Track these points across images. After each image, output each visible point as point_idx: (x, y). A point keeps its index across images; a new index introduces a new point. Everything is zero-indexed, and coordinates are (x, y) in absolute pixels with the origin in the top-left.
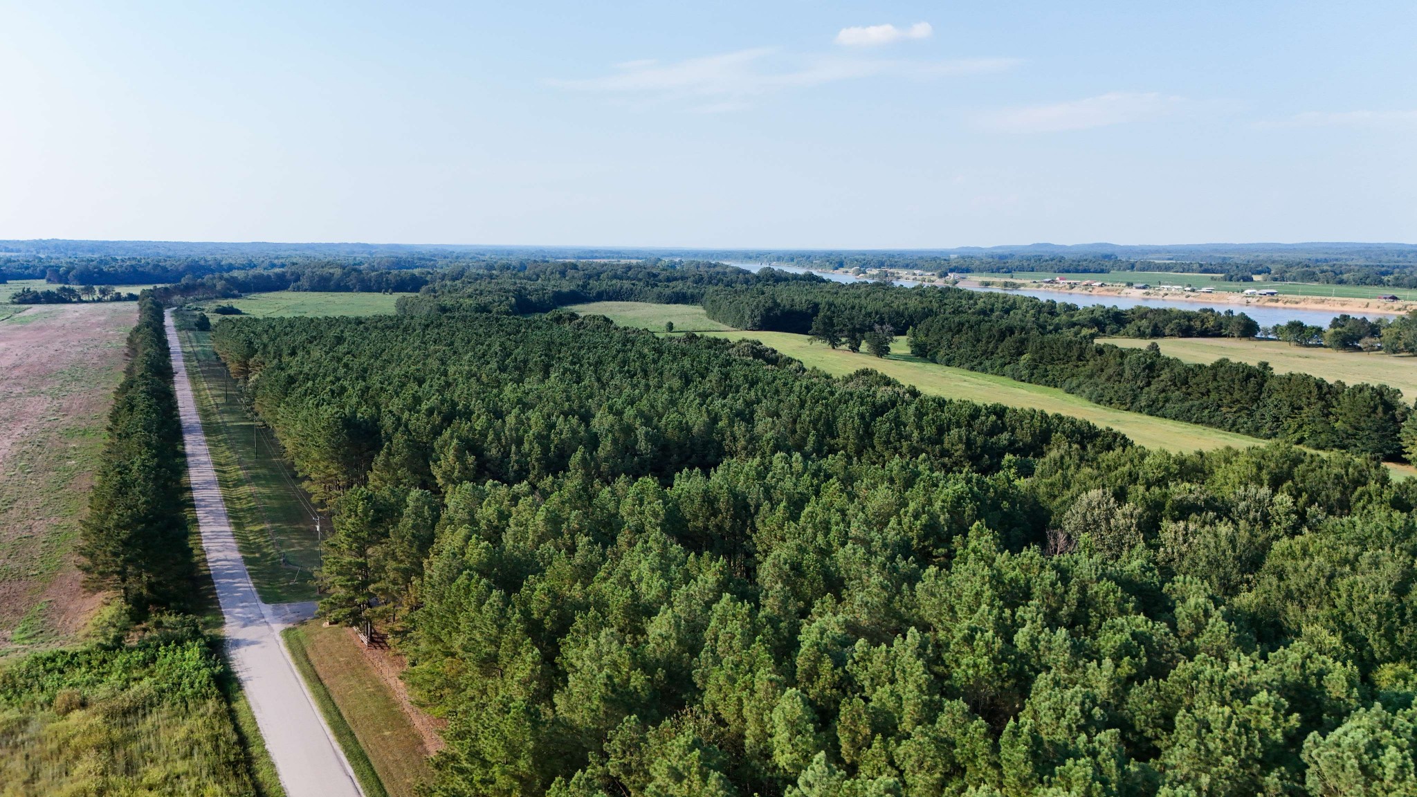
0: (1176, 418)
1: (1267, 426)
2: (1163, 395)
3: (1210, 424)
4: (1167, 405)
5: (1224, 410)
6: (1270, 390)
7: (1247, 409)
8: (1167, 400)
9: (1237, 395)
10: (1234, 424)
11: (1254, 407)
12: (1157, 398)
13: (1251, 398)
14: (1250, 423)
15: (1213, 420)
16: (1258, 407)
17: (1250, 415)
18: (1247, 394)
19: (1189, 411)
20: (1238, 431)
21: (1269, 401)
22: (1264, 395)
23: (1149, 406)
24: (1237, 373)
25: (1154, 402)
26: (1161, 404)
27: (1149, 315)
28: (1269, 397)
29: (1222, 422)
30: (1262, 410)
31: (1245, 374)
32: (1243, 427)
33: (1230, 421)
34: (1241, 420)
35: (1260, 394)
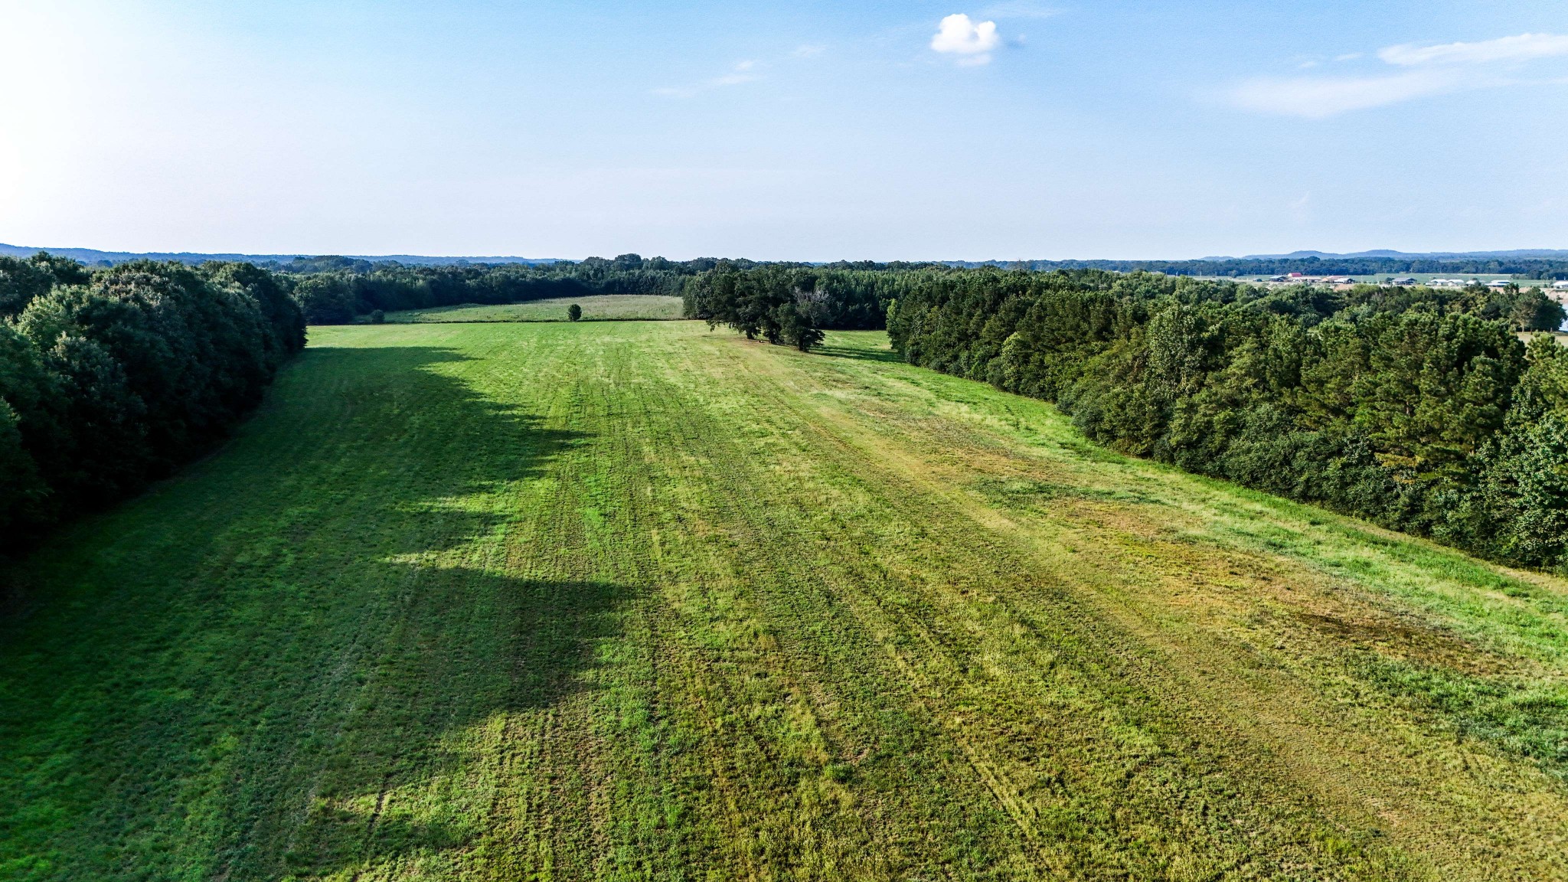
0: (1252, 481)
1: (1522, 520)
2: (1228, 412)
3: (1344, 505)
4: (1234, 443)
5: (1388, 461)
6: (1536, 392)
7: (1460, 457)
8: (1235, 428)
9: (1425, 412)
10: (1415, 506)
11: (1482, 454)
12: (1209, 423)
13: (1470, 421)
14: (1466, 505)
15: (1351, 491)
16: (1494, 455)
17: (1470, 478)
18: (1457, 409)
19: (1287, 461)
20: (1425, 530)
21: (1534, 432)
22: (1518, 411)
23: (1190, 445)
24: (1433, 342)
25: (1202, 435)
26: (1218, 439)
27: (1375, 297)
28: (1535, 418)
29: (1378, 500)
30: (1510, 464)
31: (1455, 344)
32: (1442, 520)
33: (1404, 499)
34: (1436, 496)
35: (1506, 406)
